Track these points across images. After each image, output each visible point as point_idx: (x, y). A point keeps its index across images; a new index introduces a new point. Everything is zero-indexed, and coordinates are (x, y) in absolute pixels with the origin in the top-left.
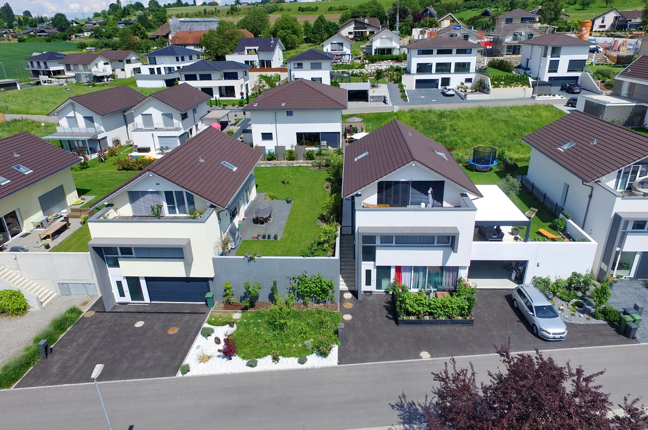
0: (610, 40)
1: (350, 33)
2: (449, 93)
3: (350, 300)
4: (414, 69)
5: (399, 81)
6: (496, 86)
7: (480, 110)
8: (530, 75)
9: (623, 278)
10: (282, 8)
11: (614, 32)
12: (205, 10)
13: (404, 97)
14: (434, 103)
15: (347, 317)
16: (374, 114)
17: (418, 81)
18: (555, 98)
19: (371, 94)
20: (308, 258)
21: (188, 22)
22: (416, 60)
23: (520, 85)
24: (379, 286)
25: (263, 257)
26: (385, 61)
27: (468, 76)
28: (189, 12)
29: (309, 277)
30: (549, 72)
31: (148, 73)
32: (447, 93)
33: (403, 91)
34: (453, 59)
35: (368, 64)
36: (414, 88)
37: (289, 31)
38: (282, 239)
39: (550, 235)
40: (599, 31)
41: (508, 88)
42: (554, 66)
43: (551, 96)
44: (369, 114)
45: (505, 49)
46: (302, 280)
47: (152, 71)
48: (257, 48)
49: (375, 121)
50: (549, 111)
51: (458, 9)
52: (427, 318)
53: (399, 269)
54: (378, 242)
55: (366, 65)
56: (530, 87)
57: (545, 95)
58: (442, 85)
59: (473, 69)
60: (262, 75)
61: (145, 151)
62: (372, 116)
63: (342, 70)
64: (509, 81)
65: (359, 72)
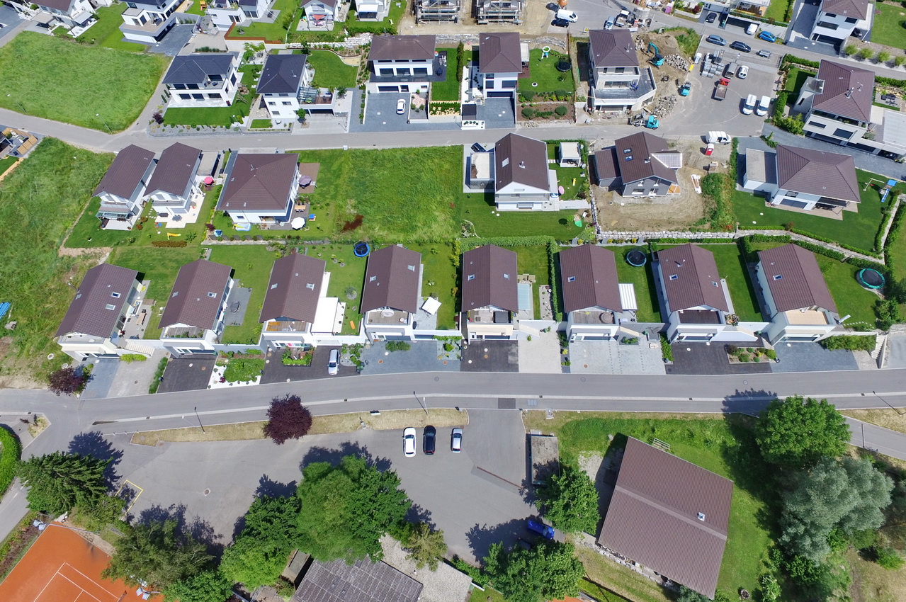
4: (378, 72)
6: (434, 112)
13: (361, 117)
14: (383, 130)
15: (268, 362)
16: (330, 151)
17: (380, 88)
23: (453, 111)
24: (283, 347)
26: (364, 34)
27: (424, 84)
34: (411, 66)
36: (378, 92)
39: (353, 326)
41: (444, 115)
42: (490, 85)
43: (475, 125)
50: (452, 161)
55: (346, 39)
56: (460, 114)
57: (471, 123)
58: (402, 91)
59: (430, 72)
60: (247, 44)
61: (165, 215)
62: (327, 154)
63: (324, 43)
64: (445, 108)
65: (340, 46)
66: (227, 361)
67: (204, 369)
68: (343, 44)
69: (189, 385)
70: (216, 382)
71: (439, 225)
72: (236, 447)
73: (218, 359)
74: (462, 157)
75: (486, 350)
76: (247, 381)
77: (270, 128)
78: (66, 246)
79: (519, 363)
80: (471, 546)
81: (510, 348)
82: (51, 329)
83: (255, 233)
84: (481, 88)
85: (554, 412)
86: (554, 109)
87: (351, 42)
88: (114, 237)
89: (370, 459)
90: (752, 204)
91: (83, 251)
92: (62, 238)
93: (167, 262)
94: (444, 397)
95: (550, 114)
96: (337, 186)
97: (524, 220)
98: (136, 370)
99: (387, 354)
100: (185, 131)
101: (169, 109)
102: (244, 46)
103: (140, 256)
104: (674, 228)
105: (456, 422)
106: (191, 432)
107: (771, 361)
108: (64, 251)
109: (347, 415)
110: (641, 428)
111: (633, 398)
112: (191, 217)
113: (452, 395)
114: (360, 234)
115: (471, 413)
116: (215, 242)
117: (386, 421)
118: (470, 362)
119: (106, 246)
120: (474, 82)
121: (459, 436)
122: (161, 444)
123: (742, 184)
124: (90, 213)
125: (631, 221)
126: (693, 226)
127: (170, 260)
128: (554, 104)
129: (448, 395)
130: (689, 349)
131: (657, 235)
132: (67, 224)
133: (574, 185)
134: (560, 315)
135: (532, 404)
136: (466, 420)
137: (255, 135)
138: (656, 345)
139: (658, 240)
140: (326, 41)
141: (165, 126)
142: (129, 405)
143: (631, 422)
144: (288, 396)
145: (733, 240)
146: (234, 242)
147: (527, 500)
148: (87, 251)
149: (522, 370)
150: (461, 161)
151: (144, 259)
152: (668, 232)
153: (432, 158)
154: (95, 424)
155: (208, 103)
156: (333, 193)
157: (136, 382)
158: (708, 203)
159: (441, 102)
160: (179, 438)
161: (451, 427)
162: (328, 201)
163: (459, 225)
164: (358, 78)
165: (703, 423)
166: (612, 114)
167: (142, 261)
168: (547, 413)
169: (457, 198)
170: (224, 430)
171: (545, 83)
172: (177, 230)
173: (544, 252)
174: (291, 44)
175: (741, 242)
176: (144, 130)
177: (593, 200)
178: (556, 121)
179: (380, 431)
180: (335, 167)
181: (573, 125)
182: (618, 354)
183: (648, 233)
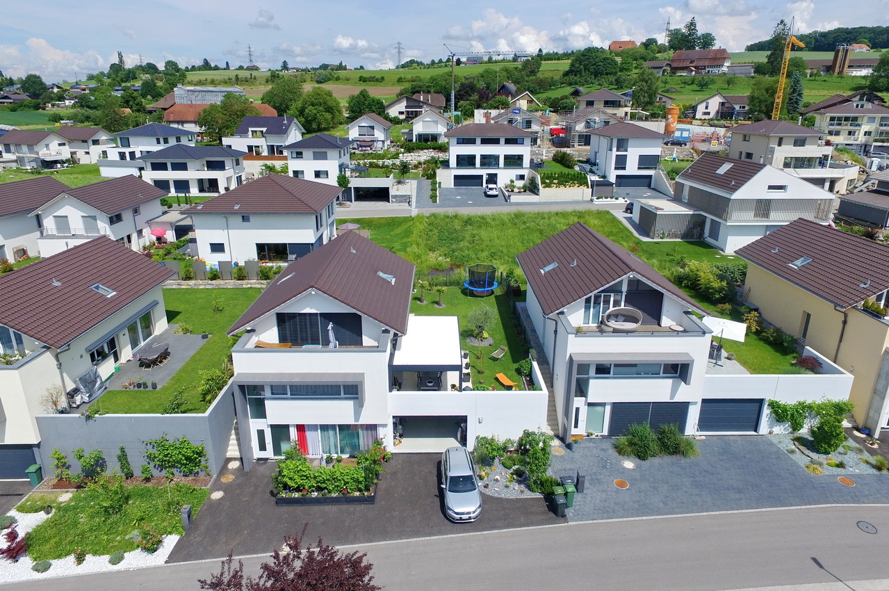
0: (710, 130)
1: (401, 113)
2: (491, 193)
3: (234, 472)
4: (453, 162)
5: (432, 176)
6: (548, 186)
7: (518, 216)
8: (596, 172)
9: (594, 436)
10: (338, 77)
11: (718, 120)
12: (237, 76)
13: (433, 197)
14: (470, 205)
15: (217, 495)
16: (386, 219)
17: (456, 177)
18: (617, 202)
19: (392, 192)
20: (168, 415)
21: (199, 91)
22: (456, 150)
23: (577, 185)
24: (277, 451)
25: (107, 415)
26: (424, 151)
27: (520, 172)
28: (215, 78)
29: (171, 442)
30: (616, 168)
31: (117, 158)
32: (488, 193)
33: (434, 190)
34: (502, 150)
35: (403, 154)
36: (453, 186)
37: (321, 108)
38: (163, 388)
39: (507, 382)
40: (700, 119)
41: (562, 188)
42: (621, 163)
43: (613, 199)
44: (380, 218)
45: (577, 139)
46: (160, 444)
47: (122, 156)
48: (264, 130)
49: (386, 227)
50: (600, 218)
51: (554, 85)
52: (315, 494)
53: (301, 428)
54: (268, 393)
55: (401, 155)
56: (588, 187)
57: (606, 197)
58: (487, 183)
59: (527, 163)
62: (383, 220)
64: (563, 180)
65: (392, 163)
66: (67, 496)
74: (614, 217)
87: (407, 159)
99: (629, 464)
140: (373, 159)
146: (191, 283)
169: (638, 244)
180: (398, 231)
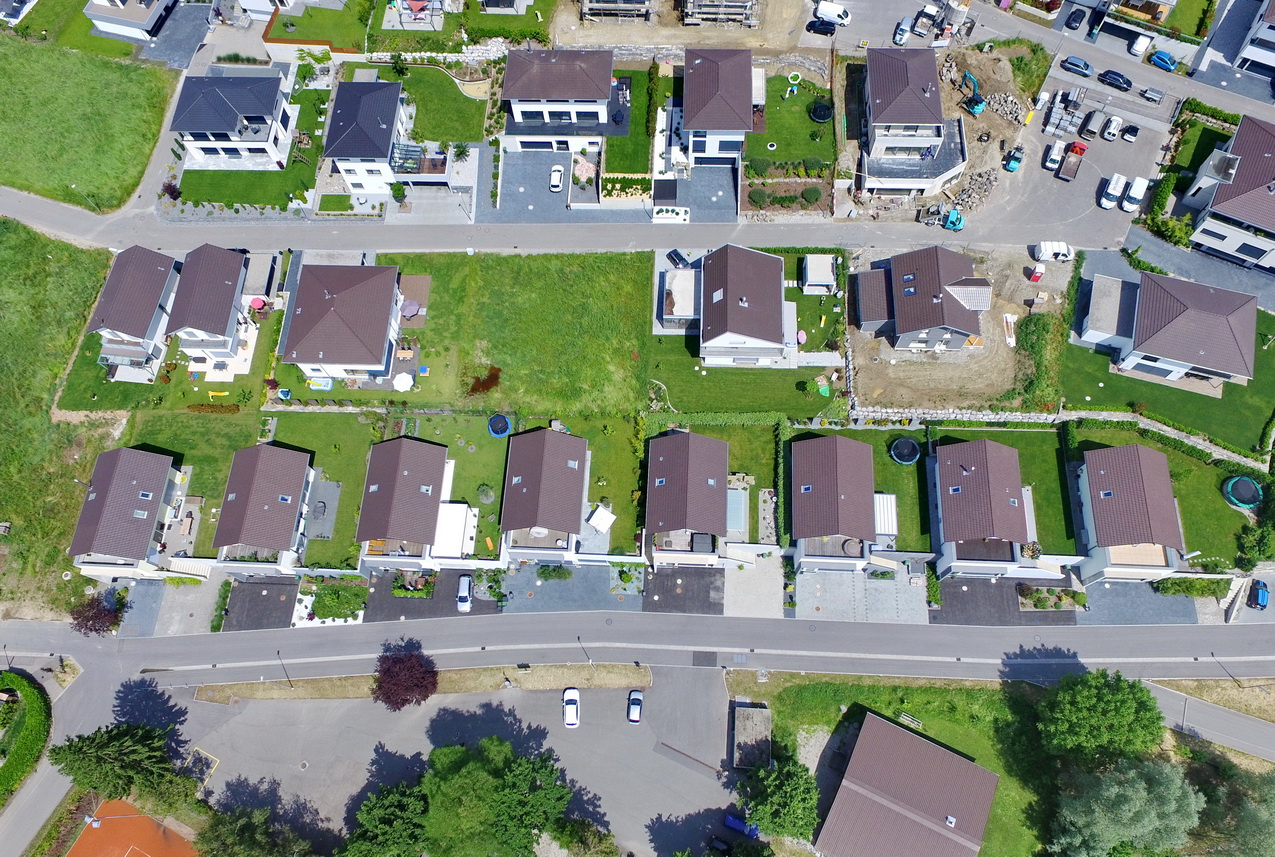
4: (518, 116)
13: (494, 195)
15: (372, 590)
16: (446, 256)
17: (522, 143)
18: (676, 220)
23: (640, 191)
27: (594, 139)
30: (694, 151)
34: (572, 108)
35: (467, 46)
36: (520, 150)
41: (624, 195)
42: (700, 147)
43: (674, 215)
49: (445, 271)
55: (464, 47)
56: (650, 197)
57: (667, 211)
58: (558, 149)
59: (603, 118)
60: (302, 50)
61: (202, 360)
62: (442, 260)
63: (428, 54)
64: (626, 185)
65: (455, 59)
66: (314, 588)
67: (283, 598)
68: (460, 57)
69: (265, 621)
70: (302, 618)
71: (615, 388)
72: (337, 708)
73: (302, 585)
74: (652, 273)
75: (679, 581)
76: (345, 617)
77: (349, 212)
78: (60, 407)
79: (725, 602)
80: (651, 841)
81: (712, 579)
82: (61, 534)
83: (340, 394)
84: (685, 149)
85: (770, 673)
86: (800, 190)
87: (473, 55)
88: (128, 394)
89: (520, 726)
90: (1089, 369)
91: (87, 416)
92: (52, 391)
93: (213, 437)
94: (618, 648)
95: (792, 199)
96: (459, 317)
97: (743, 383)
98: (189, 598)
99: (539, 583)
100: (216, 212)
101: (187, 172)
102: (297, 54)
103: (171, 426)
104: (966, 404)
105: (635, 682)
106: (275, 687)
107: (1079, 609)
108: (59, 415)
109: (485, 670)
110: (886, 697)
111: (880, 656)
112: (241, 363)
113: (630, 645)
114: (496, 398)
115: (656, 672)
116: (281, 408)
117: (539, 679)
118: (656, 598)
119: (120, 408)
120: (674, 136)
121: (637, 702)
122: (236, 702)
123: (1080, 333)
124: (88, 354)
125: (903, 391)
126: (995, 402)
127: (218, 434)
128: (802, 181)
129: (624, 645)
130: (965, 588)
131: (940, 414)
132: (56, 370)
133: (822, 325)
134: (786, 538)
135: (740, 661)
136: (648, 680)
137: (328, 223)
138: (921, 581)
139: (940, 423)
140: (431, 50)
141: (184, 203)
142: (184, 647)
143: (873, 689)
144: (402, 639)
145: (1052, 425)
146: (310, 409)
147: (726, 785)
148: (93, 415)
149: (728, 612)
150: (649, 278)
151: (178, 432)
152: (957, 411)
153: (606, 274)
154: (143, 672)
155: (247, 163)
156: (453, 328)
157: (191, 615)
158: (1023, 364)
159: (620, 176)
160: (260, 694)
161: (627, 688)
162: (447, 342)
163: (643, 388)
164: (487, 123)
165: (970, 694)
166: (892, 201)
167: (176, 435)
168: (759, 673)
169: (644, 344)
170: (318, 684)
171: (789, 145)
172: (222, 386)
173: (770, 436)
174: (375, 54)
175: (1063, 429)
176: (152, 209)
177: (850, 353)
178: (802, 212)
179: (531, 691)
180: (454, 284)
181: (829, 220)
182: (864, 592)
183: (926, 411)
